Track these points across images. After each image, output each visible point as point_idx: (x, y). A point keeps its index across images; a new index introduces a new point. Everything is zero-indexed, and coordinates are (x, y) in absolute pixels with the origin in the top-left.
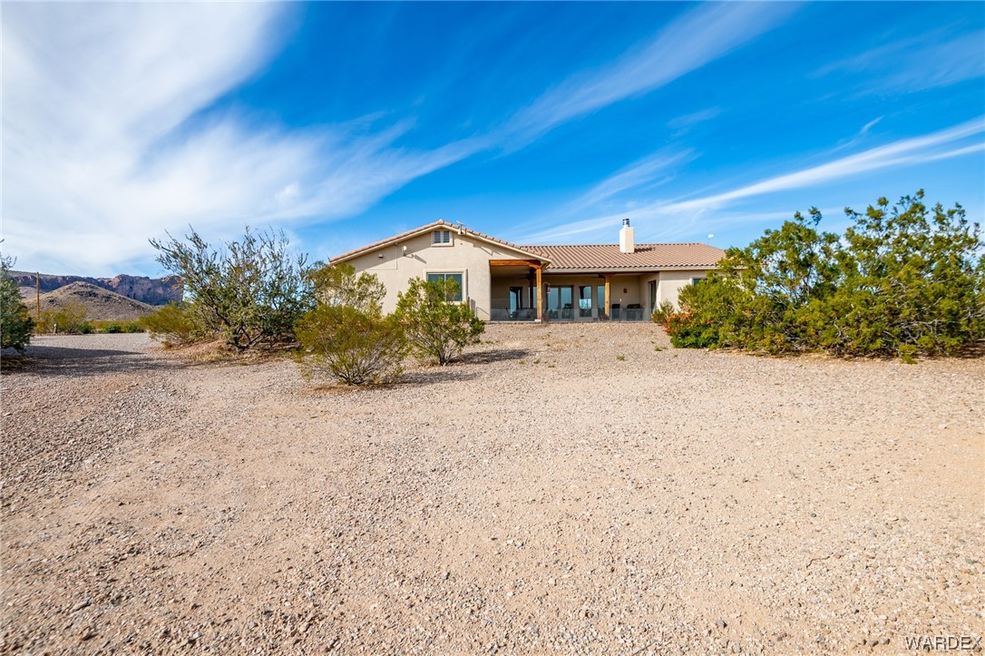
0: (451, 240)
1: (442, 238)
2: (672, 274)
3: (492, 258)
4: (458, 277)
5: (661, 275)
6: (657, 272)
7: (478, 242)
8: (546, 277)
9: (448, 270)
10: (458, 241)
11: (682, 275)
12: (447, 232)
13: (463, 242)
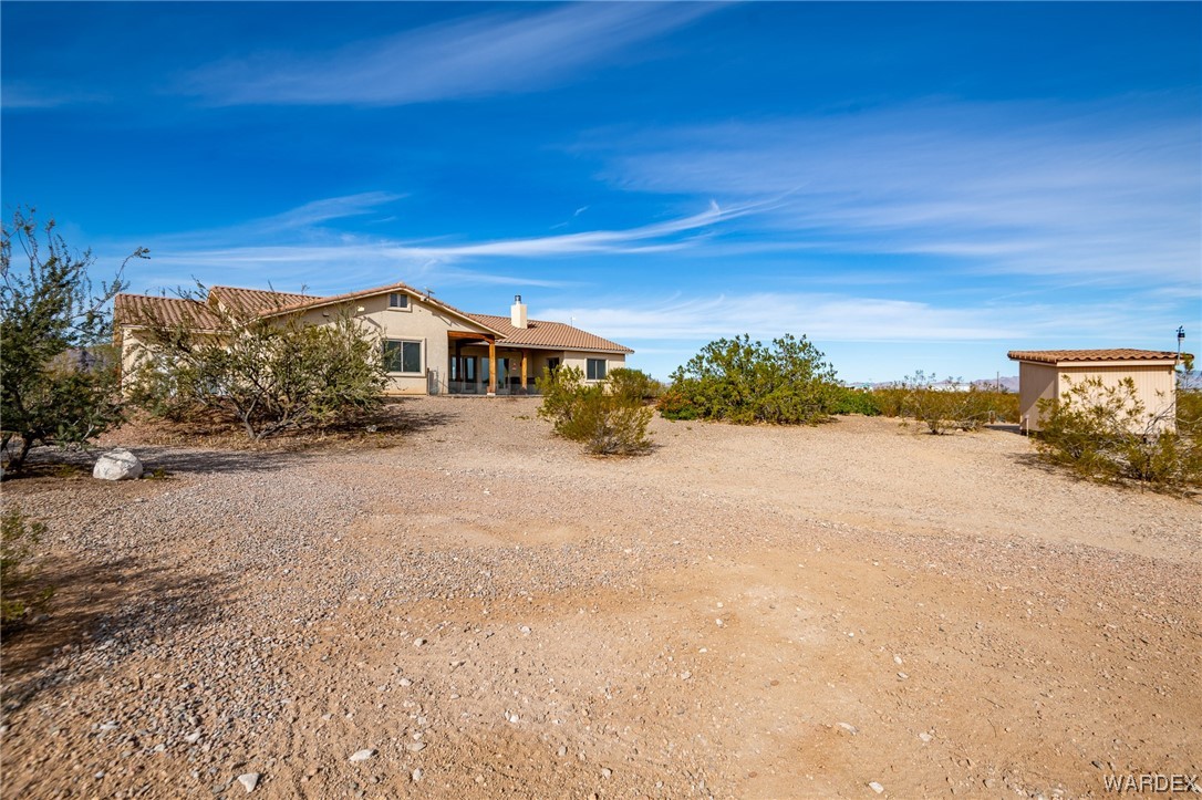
0: (409, 305)
1: (399, 303)
2: (573, 354)
3: (451, 329)
4: (417, 345)
5: (565, 354)
6: (563, 351)
7: (438, 310)
8: (500, 351)
9: (405, 337)
10: (416, 307)
11: (579, 355)
12: (405, 295)
13: (421, 308)
